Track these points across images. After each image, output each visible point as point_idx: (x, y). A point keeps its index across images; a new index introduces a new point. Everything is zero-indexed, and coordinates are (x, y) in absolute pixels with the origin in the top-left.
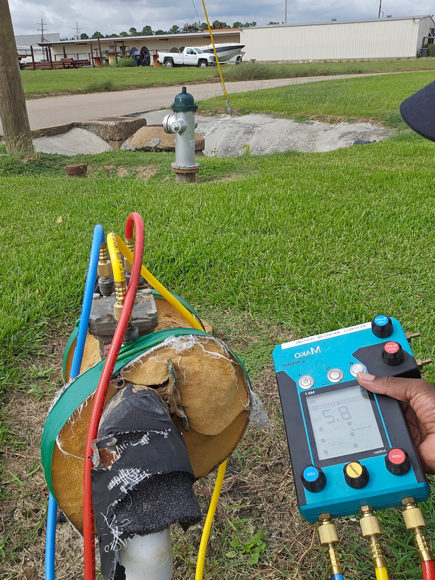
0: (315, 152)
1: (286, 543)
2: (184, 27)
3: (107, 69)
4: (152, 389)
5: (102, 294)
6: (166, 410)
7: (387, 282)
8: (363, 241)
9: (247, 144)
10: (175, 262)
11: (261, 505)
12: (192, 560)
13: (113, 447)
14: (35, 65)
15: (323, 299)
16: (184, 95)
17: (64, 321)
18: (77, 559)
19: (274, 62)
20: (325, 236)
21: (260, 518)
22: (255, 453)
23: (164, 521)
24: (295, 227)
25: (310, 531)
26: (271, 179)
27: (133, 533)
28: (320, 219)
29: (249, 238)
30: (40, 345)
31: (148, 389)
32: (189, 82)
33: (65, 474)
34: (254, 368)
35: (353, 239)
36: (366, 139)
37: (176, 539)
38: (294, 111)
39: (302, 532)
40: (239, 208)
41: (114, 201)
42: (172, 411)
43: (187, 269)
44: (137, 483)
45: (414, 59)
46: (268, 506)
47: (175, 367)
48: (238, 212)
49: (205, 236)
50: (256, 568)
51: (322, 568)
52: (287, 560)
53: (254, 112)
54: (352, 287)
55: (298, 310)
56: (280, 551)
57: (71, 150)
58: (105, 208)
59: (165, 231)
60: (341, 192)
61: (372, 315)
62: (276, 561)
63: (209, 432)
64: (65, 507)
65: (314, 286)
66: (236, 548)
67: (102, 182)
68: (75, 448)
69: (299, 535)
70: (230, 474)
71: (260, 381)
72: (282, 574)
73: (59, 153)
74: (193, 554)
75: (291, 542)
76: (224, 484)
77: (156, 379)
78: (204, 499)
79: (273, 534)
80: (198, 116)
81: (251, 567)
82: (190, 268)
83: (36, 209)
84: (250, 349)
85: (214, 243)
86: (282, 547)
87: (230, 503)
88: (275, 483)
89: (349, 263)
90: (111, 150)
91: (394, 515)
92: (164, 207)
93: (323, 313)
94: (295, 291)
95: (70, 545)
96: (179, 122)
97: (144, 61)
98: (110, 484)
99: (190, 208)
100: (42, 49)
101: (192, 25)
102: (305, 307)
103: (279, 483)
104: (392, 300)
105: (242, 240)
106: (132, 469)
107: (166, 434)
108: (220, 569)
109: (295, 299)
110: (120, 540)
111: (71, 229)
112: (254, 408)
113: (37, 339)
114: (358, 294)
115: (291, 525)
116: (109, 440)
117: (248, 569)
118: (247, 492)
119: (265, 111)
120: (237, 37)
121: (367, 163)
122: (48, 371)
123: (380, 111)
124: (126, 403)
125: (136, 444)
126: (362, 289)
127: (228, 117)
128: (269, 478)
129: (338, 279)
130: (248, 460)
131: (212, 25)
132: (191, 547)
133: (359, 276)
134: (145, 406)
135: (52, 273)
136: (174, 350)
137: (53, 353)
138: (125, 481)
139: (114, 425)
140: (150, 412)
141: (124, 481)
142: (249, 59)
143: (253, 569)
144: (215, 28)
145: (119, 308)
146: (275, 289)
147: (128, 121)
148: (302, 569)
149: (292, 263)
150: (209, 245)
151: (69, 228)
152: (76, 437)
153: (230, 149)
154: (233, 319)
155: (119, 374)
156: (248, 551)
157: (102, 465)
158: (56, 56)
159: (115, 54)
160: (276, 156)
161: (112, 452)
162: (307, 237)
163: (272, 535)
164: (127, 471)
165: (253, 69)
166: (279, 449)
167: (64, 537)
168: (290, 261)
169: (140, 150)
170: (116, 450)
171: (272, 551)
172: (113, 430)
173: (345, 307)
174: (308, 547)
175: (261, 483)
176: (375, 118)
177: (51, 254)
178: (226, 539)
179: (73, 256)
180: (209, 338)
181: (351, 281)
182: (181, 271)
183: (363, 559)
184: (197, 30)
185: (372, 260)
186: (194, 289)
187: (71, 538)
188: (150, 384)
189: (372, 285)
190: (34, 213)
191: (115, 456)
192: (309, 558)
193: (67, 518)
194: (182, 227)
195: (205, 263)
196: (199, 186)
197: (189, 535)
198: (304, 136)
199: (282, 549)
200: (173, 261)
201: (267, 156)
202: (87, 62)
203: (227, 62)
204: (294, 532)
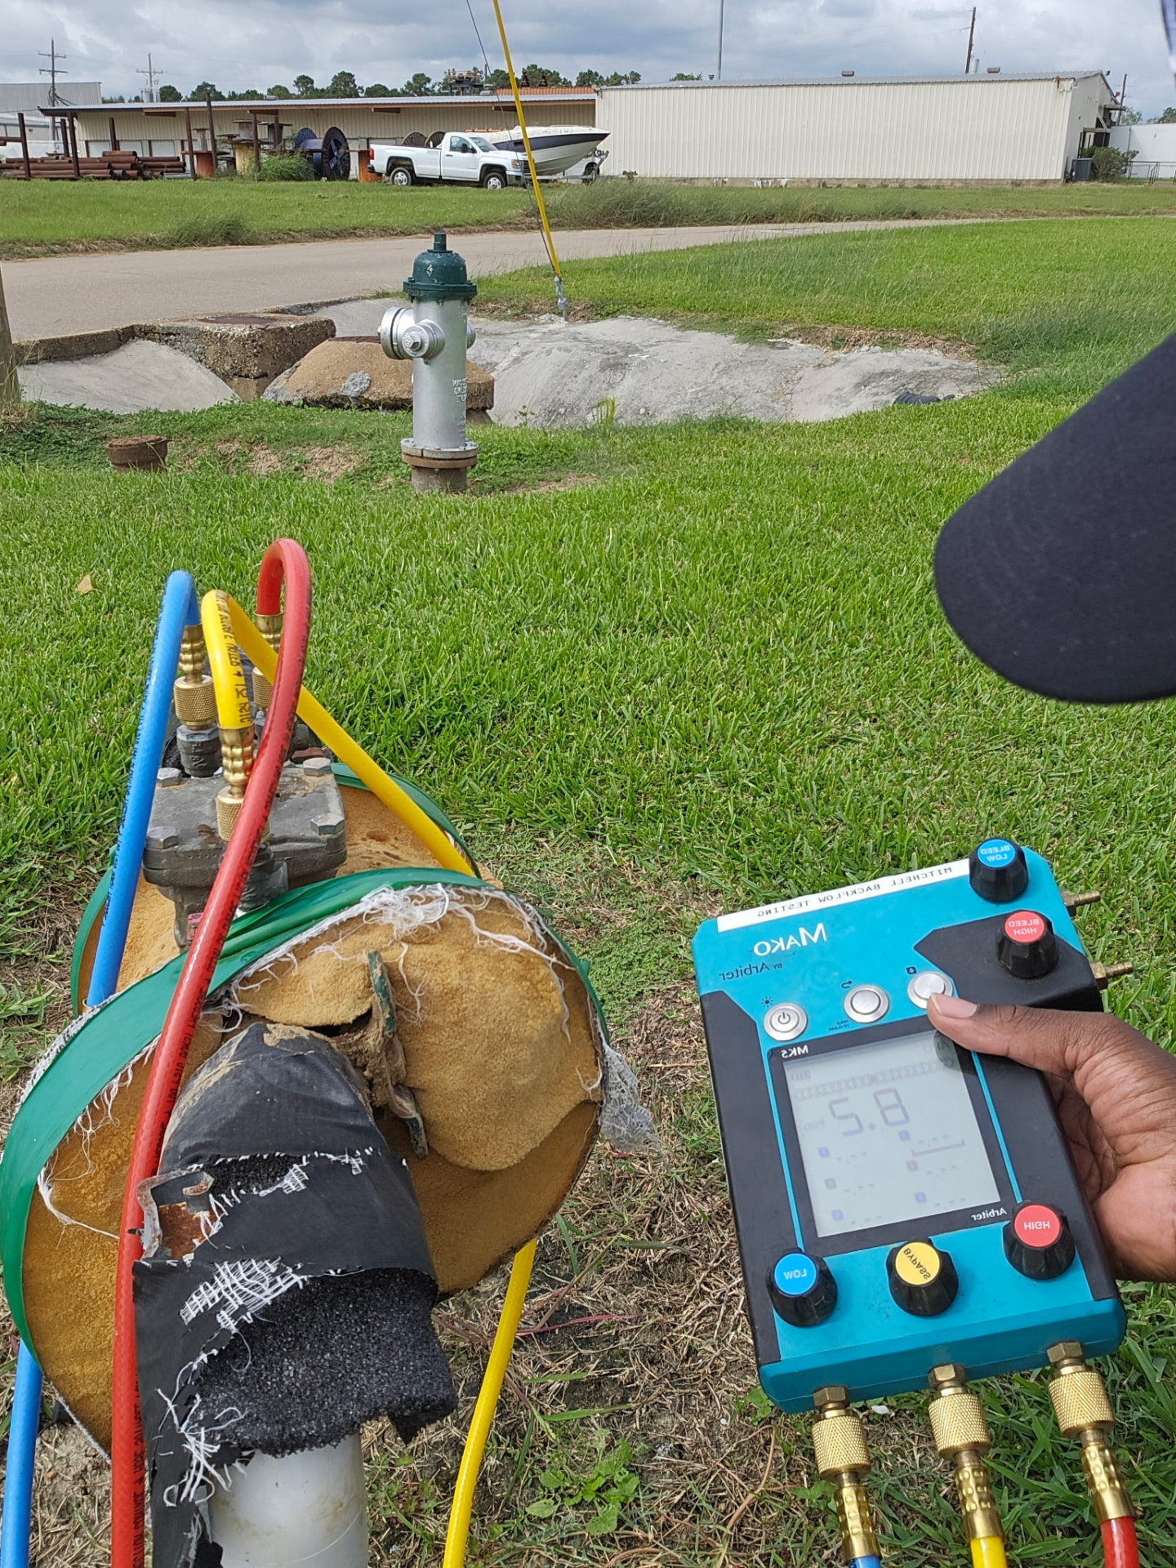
0: (791, 421)
1: (693, 1476)
2: (446, 80)
3: (232, 183)
4: (322, 1036)
5: (187, 772)
6: (360, 1095)
7: (980, 767)
8: (915, 657)
9: (611, 397)
10: (404, 706)
11: (627, 1370)
12: (432, 1525)
13: (201, 1201)
14: (31, 165)
15: (807, 809)
16: (439, 256)
17: (87, 863)
18: (104, 1527)
19: (685, 180)
20: (814, 643)
21: (624, 1407)
22: (613, 1227)
23: (344, 1414)
24: (736, 617)
25: (762, 1441)
26: (672, 488)
27: (249, 1449)
28: (802, 599)
29: (608, 644)
30: (17, 927)
31: (311, 1036)
32: (454, 226)
33: (63, 1279)
34: (616, 995)
35: (890, 652)
36: (928, 391)
37: (389, 1468)
38: (738, 311)
39: (739, 1445)
40: (583, 562)
41: (239, 538)
42: (379, 1099)
43: (438, 725)
44: (268, 1301)
45: (1058, 186)
46: (648, 1372)
47: (390, 972)
48: (581, 574)
49: (490, 636)
50: (609, 1546)
51: (793, 1543)
52: (695, 1522)
53: (629, 312)
54: (884, 778)
55: (740, 838)
56: (678, 1498)
57: (125, 399)
58: (211, 556)
59: (378, 622)
60: (858, 528)
61: (936, 853)
62: (667, 1526)
63: (482, 1160)
64: (62, 1377)
65: (782, 774)
66: (557, 1490)
67: (207, 486)
68: (93, 1205)
69: (731, 1453)
70: (542, 1286)
71: (632, 1030)
72: (683, 1561)
73: (92, 406)
74: (435, 1509)
75: (708, 1472)
76: (526, 1313)
77: (333, 1010)
78: (470, 1355)
79: (660, 1450)
80: (476, 319)
81: (595, 1542)
82: (447, 722)
83: (19, 554)
84: (606, 942)
85: (514, 656)
86: (683, 1488)
87: (542, 1366)
88: (668, 1310)
89: (878, 715)
90: (236, 402)
91: (992, 1394)
92: (378, 556)
93: (807, 849)
94: (733, 788)
95: (85, 1489)
96: (425, 328)
97: (332, 165)
98: (188, 1305)
99: (450, 559)
100: (50, 124)
101: (465, 75)
102: (758, 831)
103: (678, 1311)
104: (991, 815)
105: (591, 649)
106: (253, 1262)
107: (357, 1163)
108: (509, 1550)
109: (731, 810)
110: (211, 1469)
111: (115, 610)
112: (614, 1094)
113: (11, 911)
114: (901, 799)
115: (710, 1424)
116: (190, 1180)
117: (588, 1548)
118: (591, 1335)
119: (659, 309)
120: (587, 111)
121: (930, 453)
122: (39, 999)
123: (966, 319)
124: (244, 1076)
125: (269, 1191)
126: (912, 785)
127: (560, 324)
128: (651, 1295)
129: (847, 758)
130: (595, 1248)
131: (519, 76)
132: (431, 1488)
133: (905, 750)
134: (300, 1084)
135: (58, 729)
136: (390, 926)
137: (53, 949)
138: (232, 1296)
139: (205, 1135)
140: (314, 1101)
141: (228, 1297)
142: (617, 171)
143: (601, 1548)
144: (528, 85)
145: (231, 806)
146: (679, 782)
147: (284, 325)
148: (737, 1547)
149: (726, 712)
150: (499, 662)
151: (110, 609)
152: (96, 1174)
153: (562, 410)
154: (562, 863)
155: (228, 994)
156: (588, 1499)
157: (169, 1251)
158: (91, 145)
159: (254, 145)
160: (686, 427)
161: (197, 1215)
162: (766, 644)
163: (655, 1453)
164: (240, 1267)
165: (628, 198)
166: (680, 1215)
167: (68, 1466)
168: (720, 707)
169: (316, 403)
170: (210, 1209)
171: (655, 1498)
172: (202, 1152)
173: (866, 831)
174: (756, 1487)
175: (627, 1311)
176: (952, 336)
177: (56, 679)
178: (528, 1465)
179: (119, 685)
180: (491, 895)
181: (882, 762)
182: (422, 730)
183: (905, 1516)
184: (481, 87)
185: (939, 709)
186: (456, 780)
187: (89, 1467)
188: (316, 1022)
189: (939, 774)
190: (14, 565)
191: (206, 1224)
192: (758, 1517)
193: (67, 1409)
194: (425, 611)
195: (489, 709)
196: (475, 502)
197: (426, 1456)
198: (762, 379)
199: (683, 1492)
200: (400, 703)
201: (662, 428)
202: (176, 163)
203: (559, 176)
204: (718, 1445)
